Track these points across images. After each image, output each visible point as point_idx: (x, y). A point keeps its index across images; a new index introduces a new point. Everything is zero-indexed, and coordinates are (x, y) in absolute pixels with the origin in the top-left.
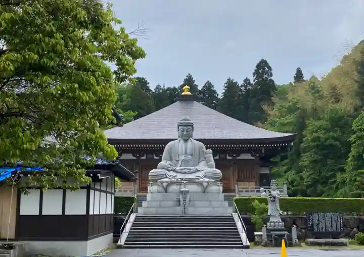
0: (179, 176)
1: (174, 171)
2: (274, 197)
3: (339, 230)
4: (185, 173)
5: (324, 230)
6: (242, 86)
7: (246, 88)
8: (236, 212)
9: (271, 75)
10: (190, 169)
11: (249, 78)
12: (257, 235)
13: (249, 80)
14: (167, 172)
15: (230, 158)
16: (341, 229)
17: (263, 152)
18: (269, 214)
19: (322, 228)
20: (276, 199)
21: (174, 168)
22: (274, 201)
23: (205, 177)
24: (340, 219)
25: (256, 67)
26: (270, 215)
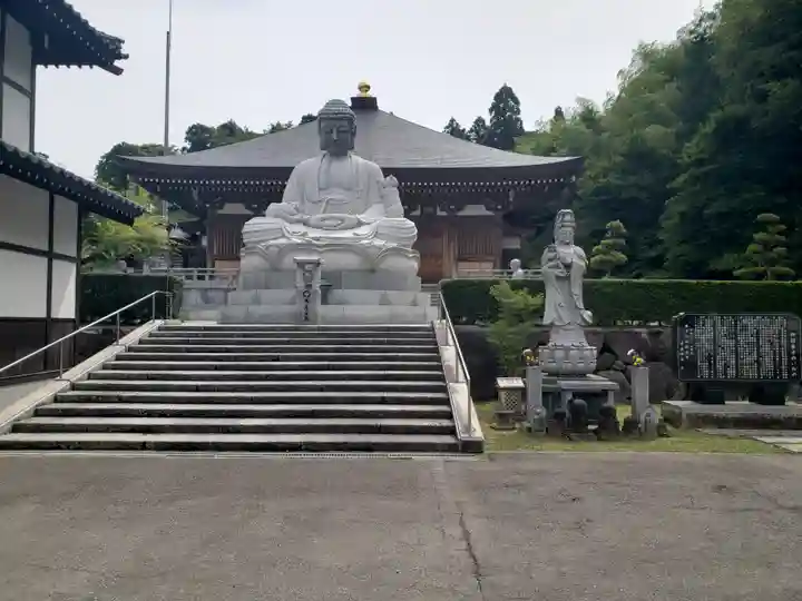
0: (313, 234)
1: (305, 223)
2: (568, 266)
3: (785, 375)
4: (328, 228)
5: (732, 372)
6: (471, 131)
7: (477, 133)
8: (444, 317)
9: (518, 112)
10: (342, 220)
11: (483, 117)
12: (505, 389)
13: (484, 121)
14: (287, 224)
15: (444, 214)
16: (790, 372)
17: (511, 199)
18: (546, 321)
19: (726, 366)
20: (573, 271)
21: (306, 217)
22: (568, 278)
23: (376, 235)
24: (789, 338)
25: (495, 98)
26: (552, 325)
